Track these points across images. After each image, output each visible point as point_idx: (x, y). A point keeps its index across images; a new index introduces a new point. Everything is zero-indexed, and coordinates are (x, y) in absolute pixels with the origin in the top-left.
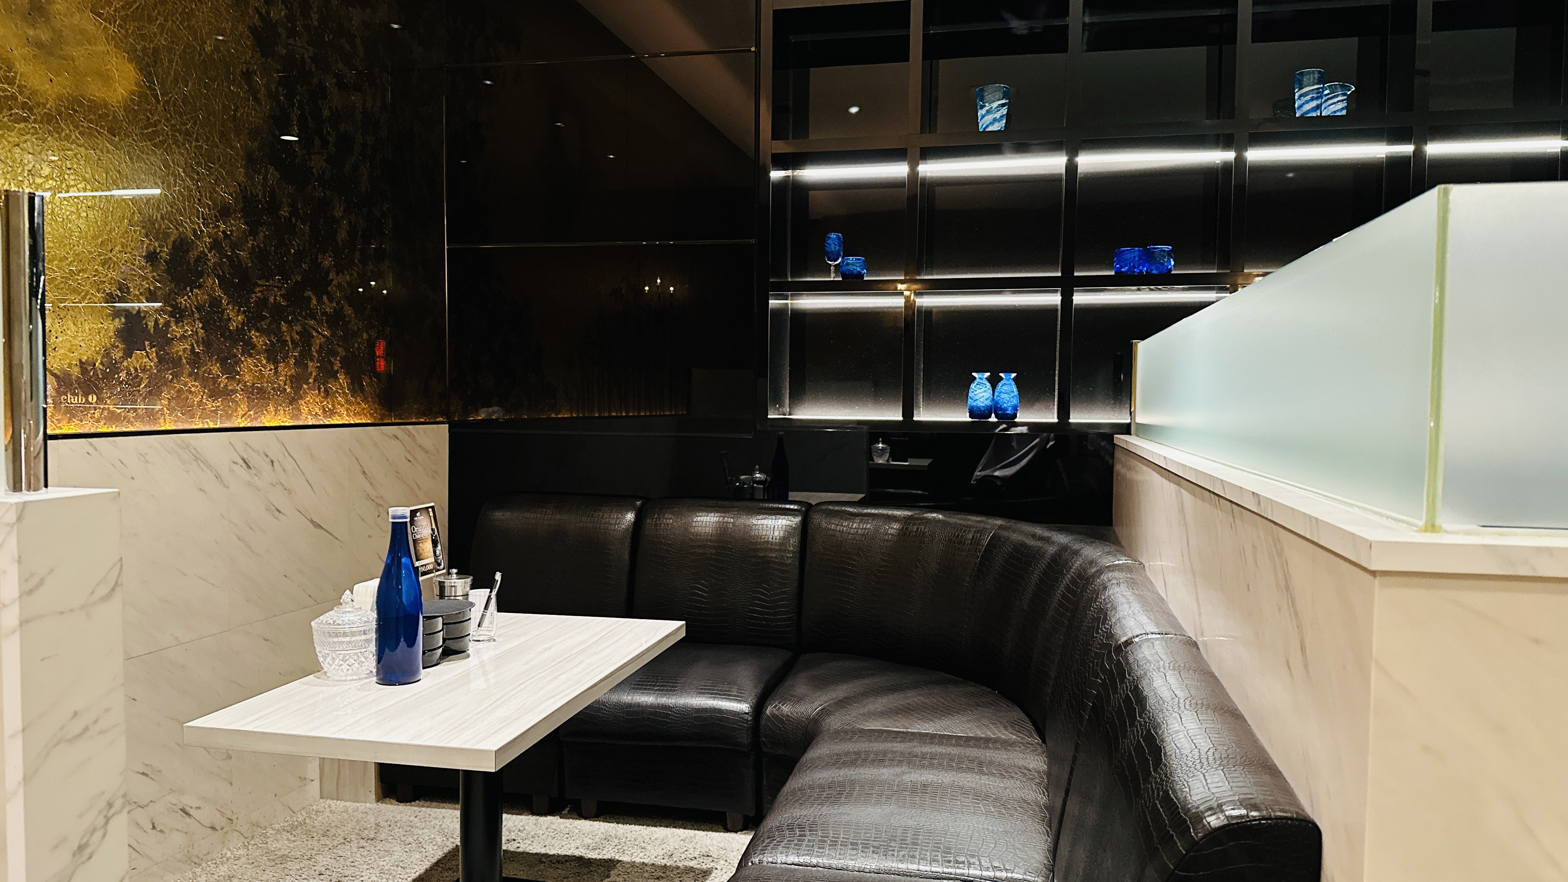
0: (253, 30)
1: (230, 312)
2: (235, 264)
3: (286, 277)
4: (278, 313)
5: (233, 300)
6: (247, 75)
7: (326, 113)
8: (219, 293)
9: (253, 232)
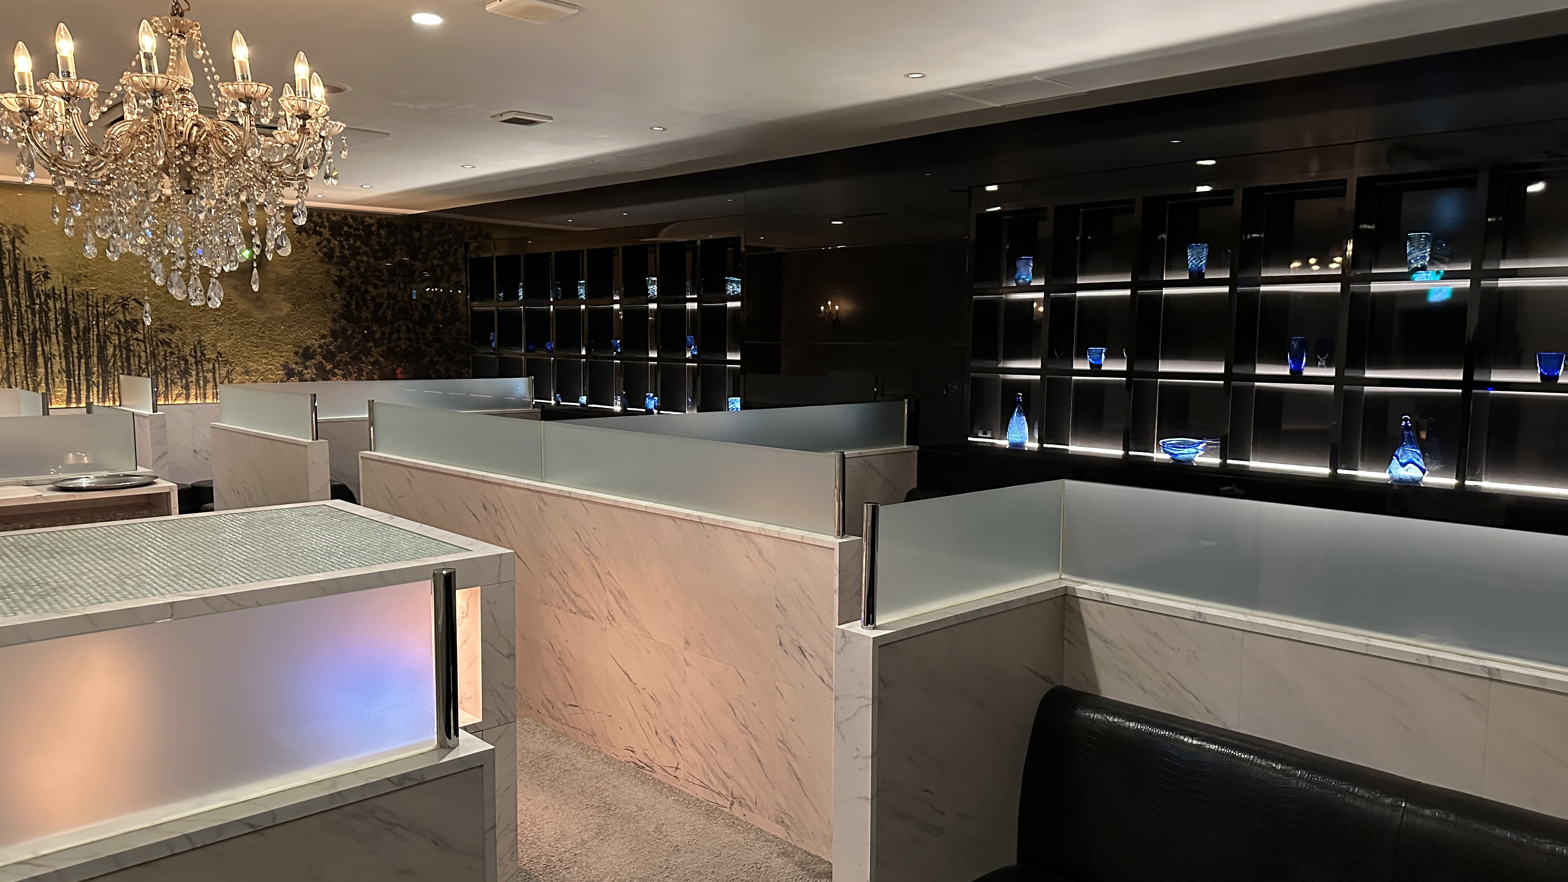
0: (335, 282)
1: (326, 364)
2: (329, 351)
3: (350, 352)
4: (347, 363)
5: (327, 361)
6: (332, 295)
7: (369, 298)
8: (321, 360)
9: (336, 341)
